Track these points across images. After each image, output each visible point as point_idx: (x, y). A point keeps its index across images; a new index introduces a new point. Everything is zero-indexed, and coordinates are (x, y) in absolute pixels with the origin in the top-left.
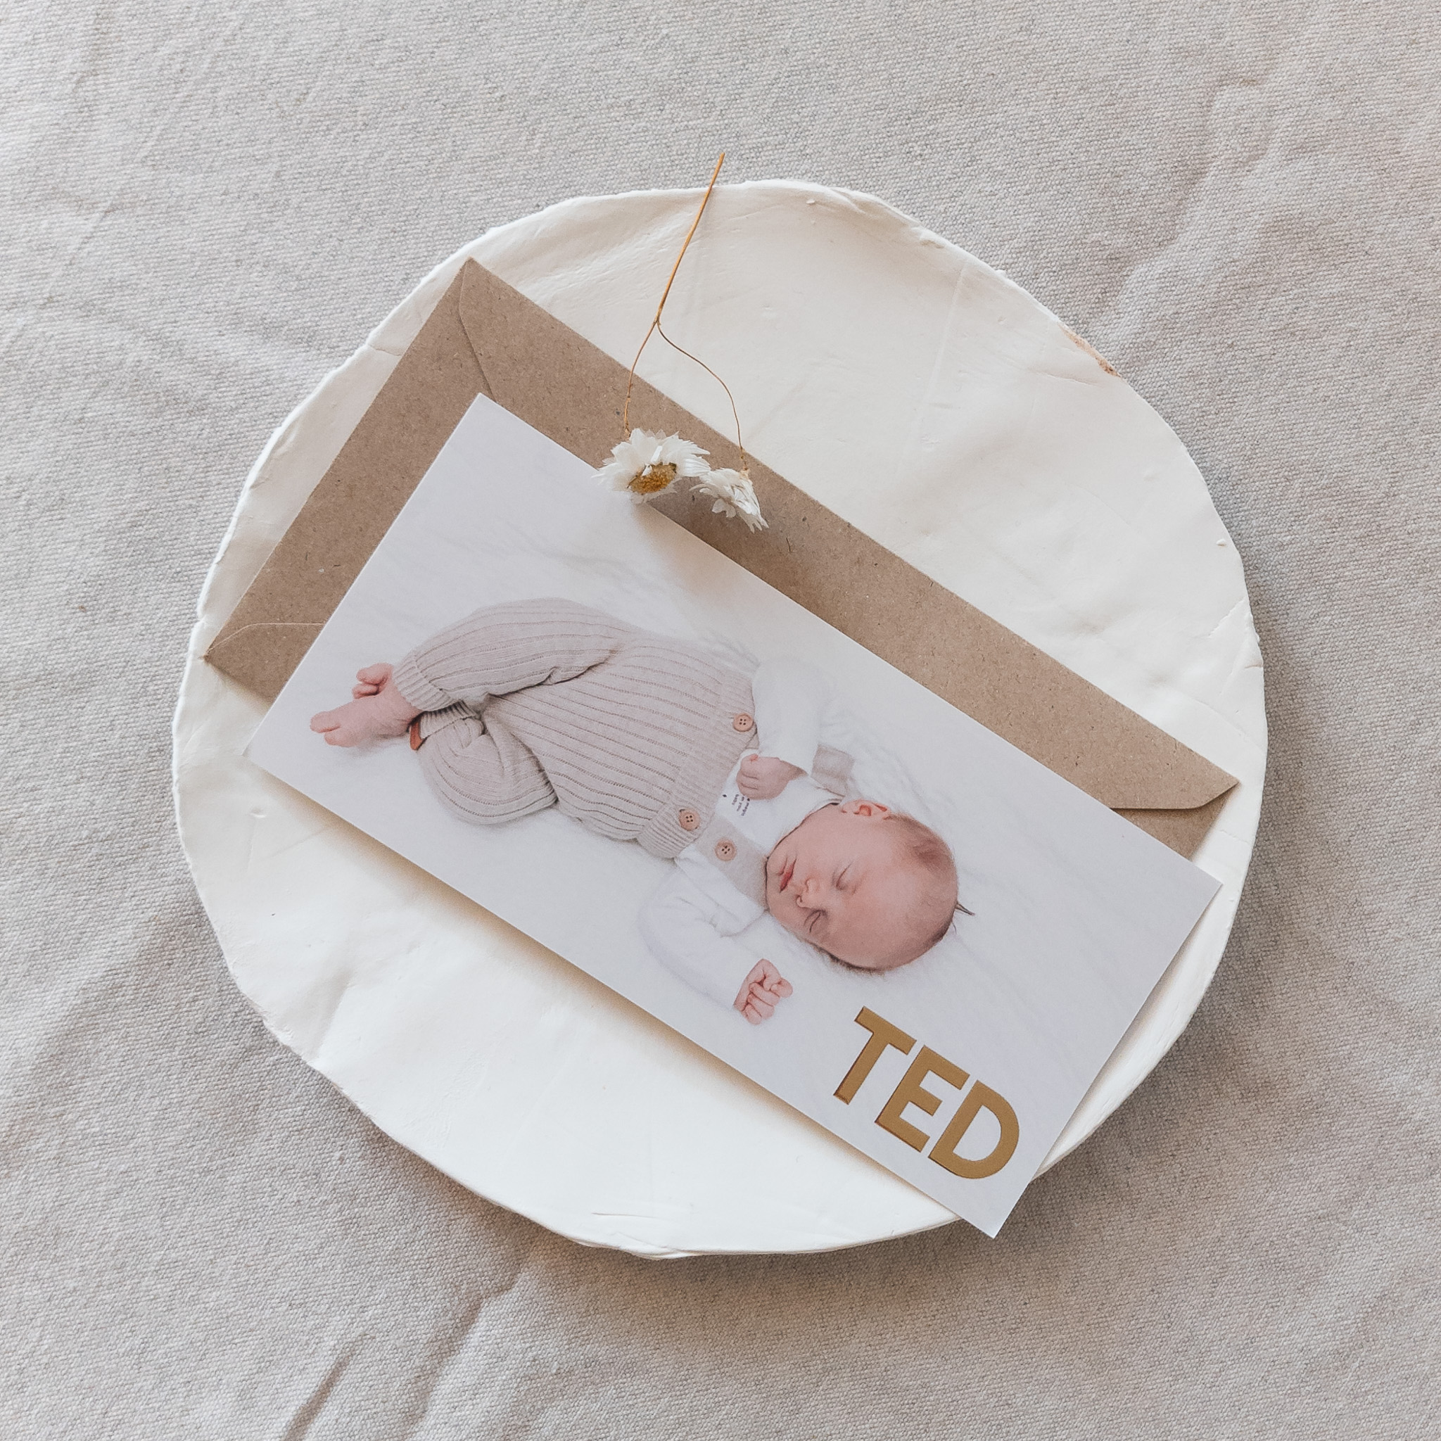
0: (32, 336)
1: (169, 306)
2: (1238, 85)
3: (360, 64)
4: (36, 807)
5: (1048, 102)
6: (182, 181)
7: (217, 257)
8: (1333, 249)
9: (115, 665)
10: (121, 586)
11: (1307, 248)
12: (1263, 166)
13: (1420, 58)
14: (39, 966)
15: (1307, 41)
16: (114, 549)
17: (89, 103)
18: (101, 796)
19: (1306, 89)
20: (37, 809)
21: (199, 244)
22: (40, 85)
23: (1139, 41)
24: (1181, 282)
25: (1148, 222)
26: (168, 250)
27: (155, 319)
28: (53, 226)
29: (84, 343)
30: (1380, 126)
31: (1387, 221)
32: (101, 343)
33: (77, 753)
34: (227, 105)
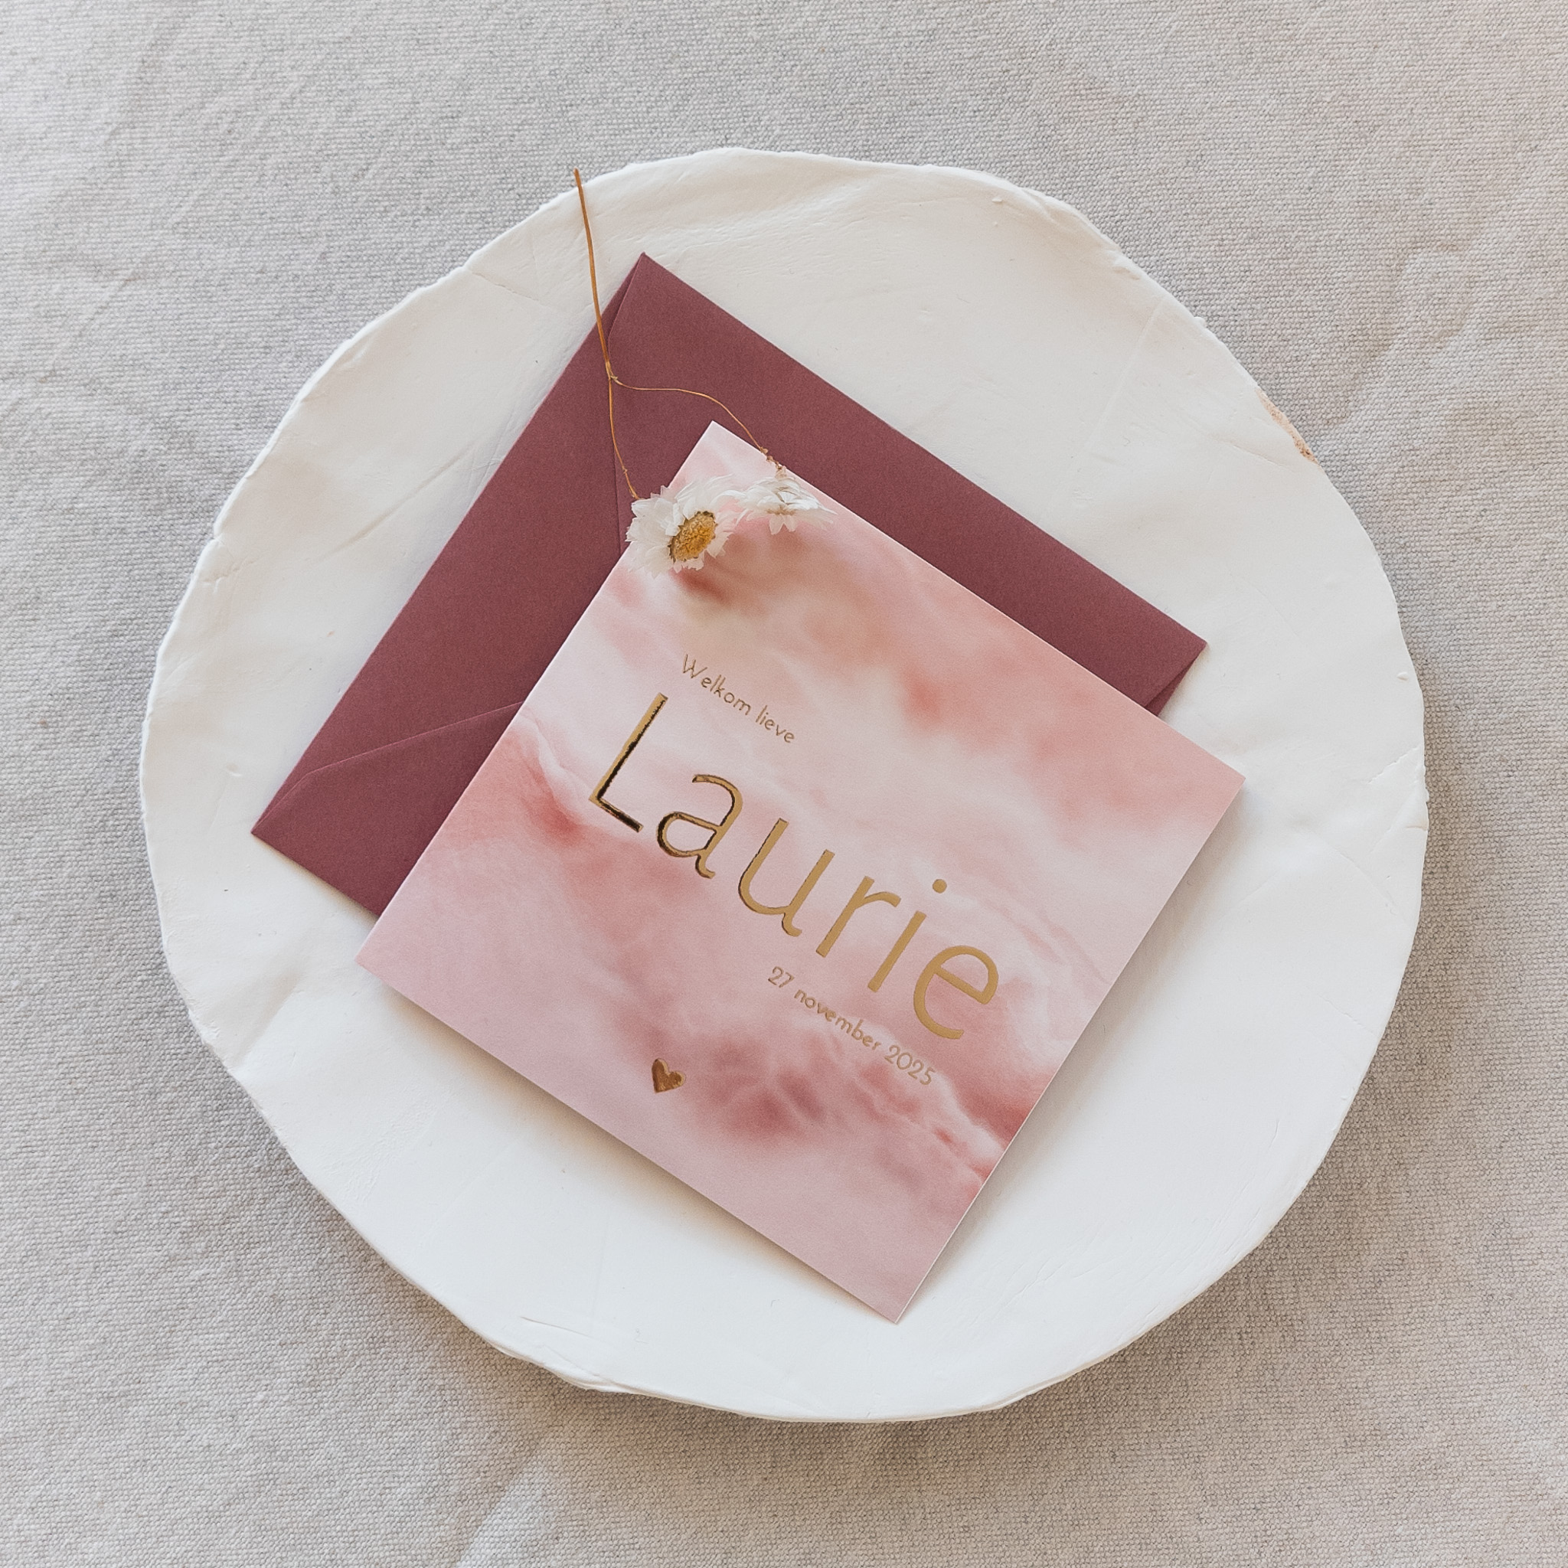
0: (26, 411)
1: (184, 391)
2: (1434, 248)
3: (429, 142)
5: (1212, 248)
6: (216, 254)
7: (244, 340)
8: (1533, 446)
9: (73, 793)
10: (91, 703)
11: (1502, 442)
12: (1457, 343)
15: (1520, 206)
16: (89, 660)
17: (122, 158)
18: (39, 942)
19: (1515, 260)
21: (225, 325)
22: (70, 133)
23: (1323, 190)
24: (1350, 467)
25: (1316, 395)
26: (190, 329)
27: (166, 405)
28: (65, 291)
29: (84, 425)
32: (103, 427)
33: (18, 889)
34: (276, 175)
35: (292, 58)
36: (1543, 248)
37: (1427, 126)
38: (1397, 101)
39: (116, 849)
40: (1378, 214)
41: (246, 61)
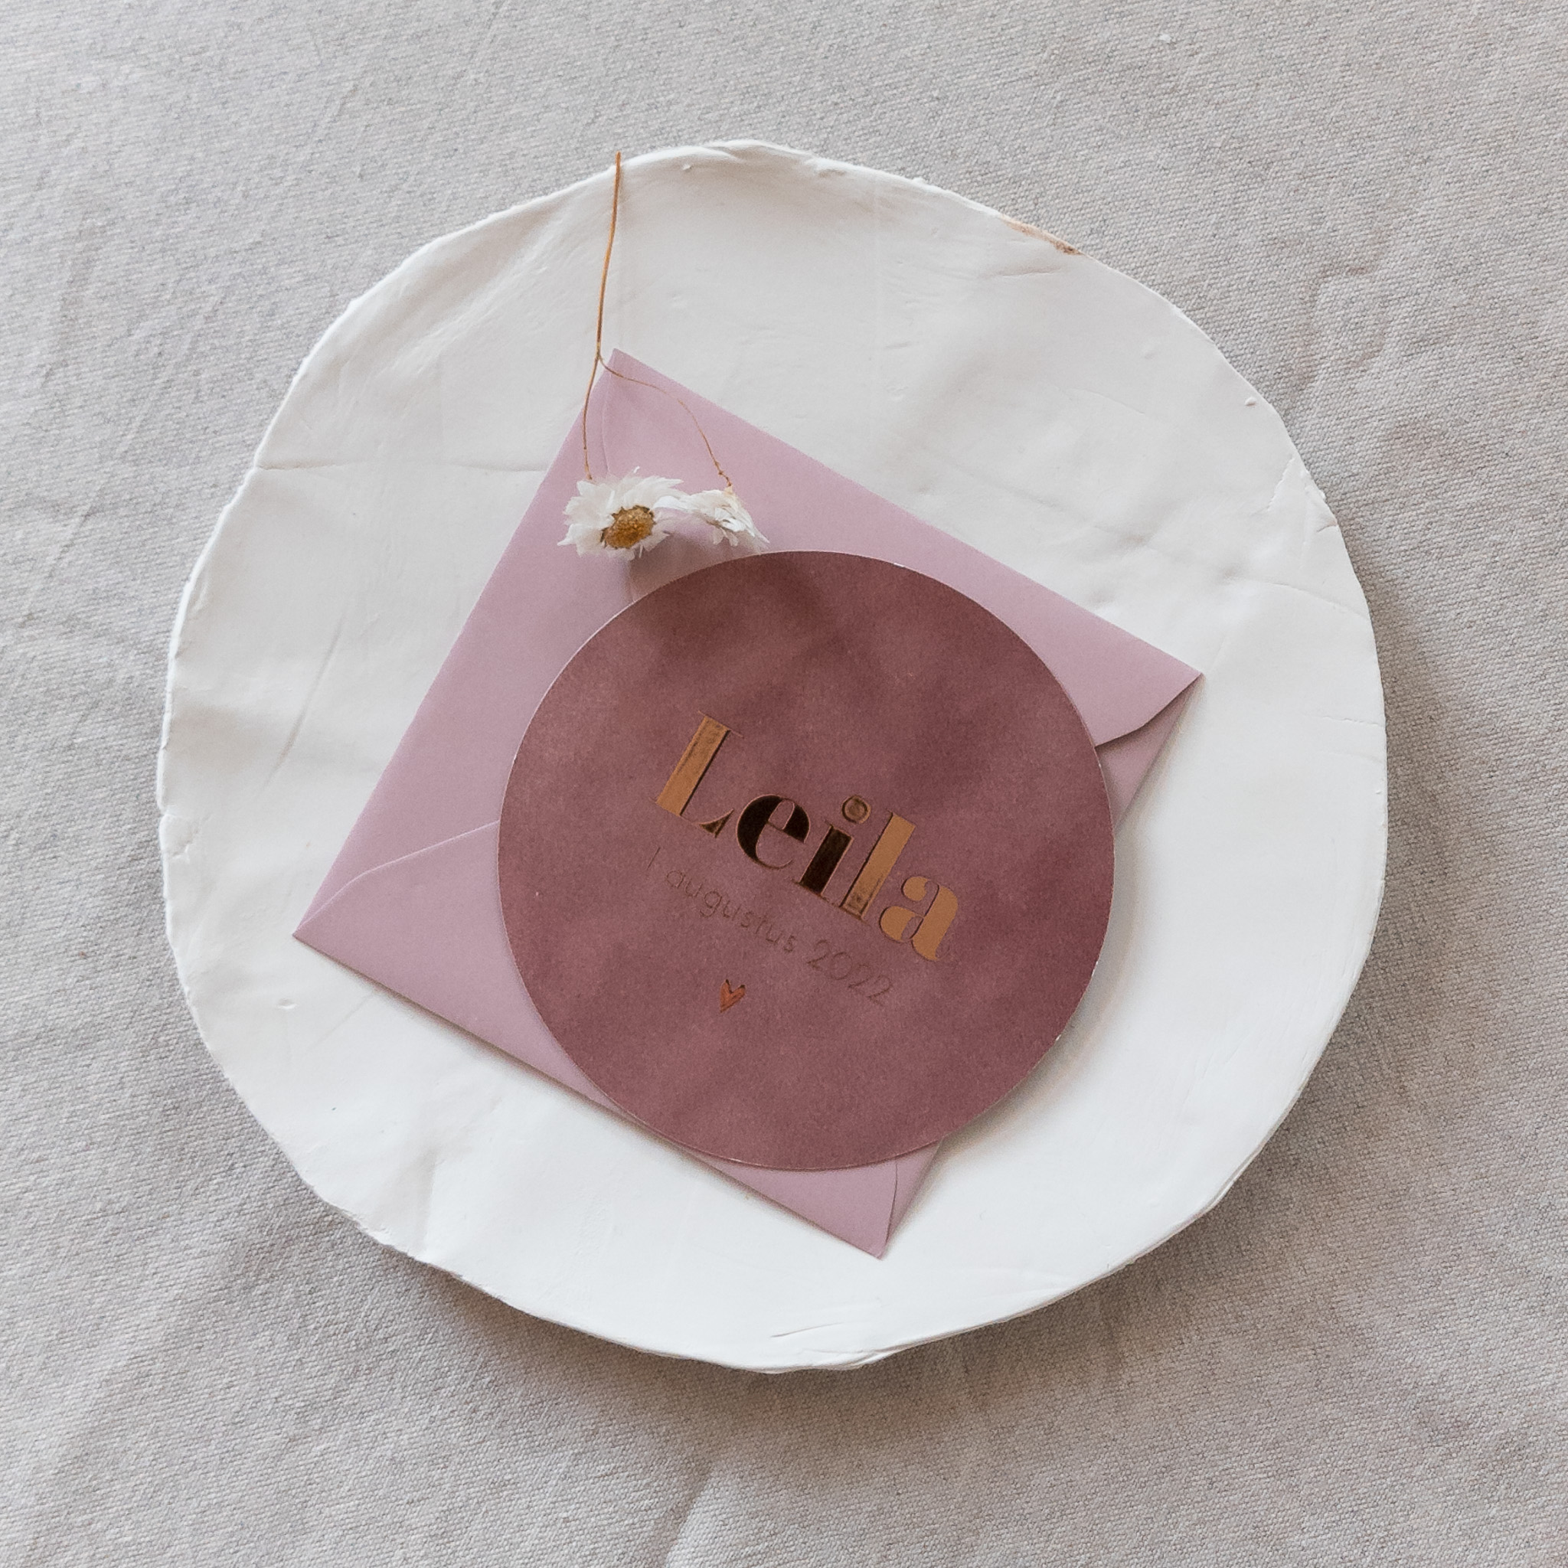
0: (12, 658)
1: (160, 614)
2: (1344, 274)
4: (43, 1179)
6: (165, 476)
8: (1468, 453)
9: (122, 1016)
10: (123, 927)
11: (1437, 454)
12: (1380, 365)
13: (1554, 228)
14: (56, 1358)
15: (1422, 219)
16: (114, 887)
17: (61, 398)
18: (114, 1163)
19: (1424, 274)
20: (46, 1181)
22: (8, 382)
23: (1227, 234)
28: (29, 536)
29: (69, 662)
30: (1513, 309)
31: (1529, 417)
32: (88, 661)
34: (213, 388)
35: (208, 272)
36: (1450, 257)
37: (1319, 155)
38: (1286, 135)
39: (172, 1063)
41: (164, 282)
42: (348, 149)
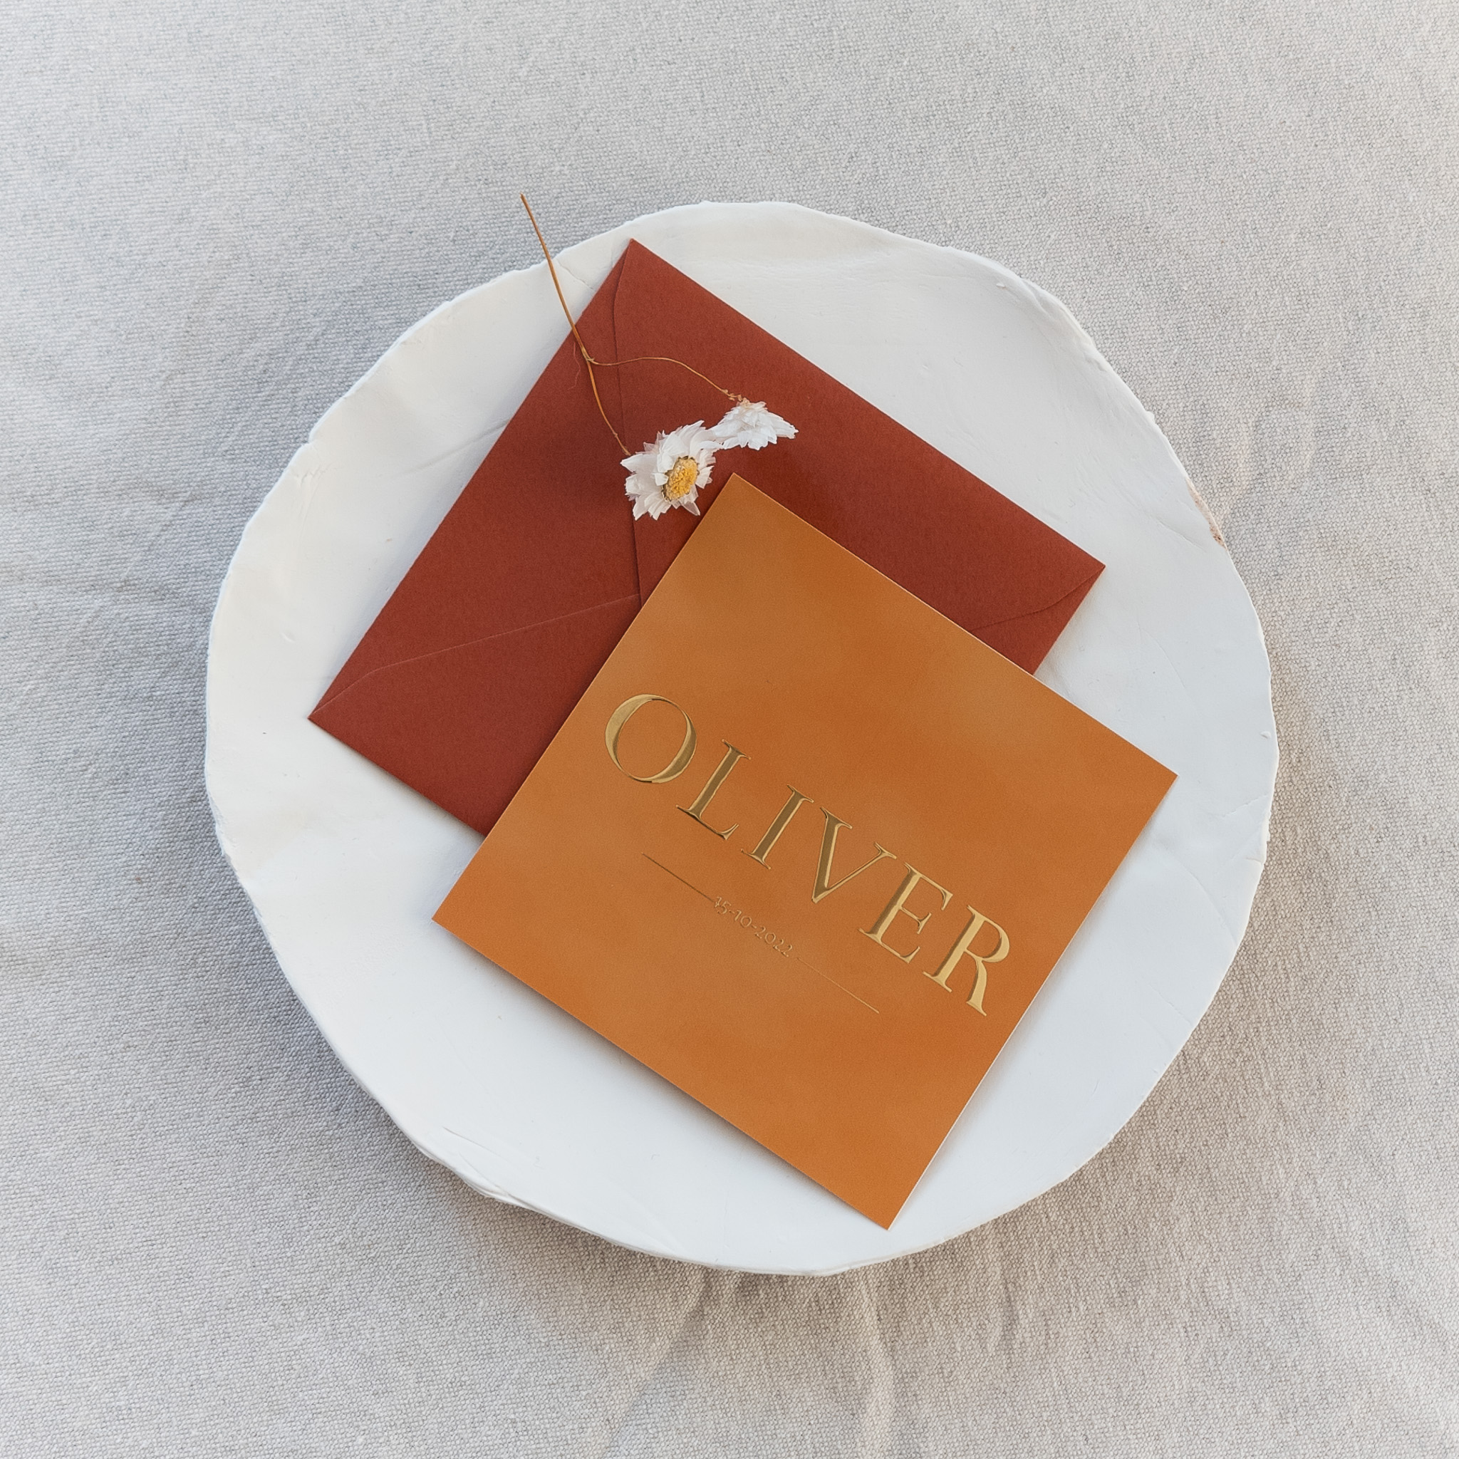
0: (108, 617)
2: (1283, 406)
4: (82, 1074)
8: (1378, 565)
9: (167, 936)
10: (177, 859)
12: (1308, 484)
15: (1353, 367)
16: (173, 823)
17: (176, 400)
18: (146, 1066)
19: (1352, 412)
22: (131, 382)
28: (134, 514)
29: (157, 625)
32: (173, 626)
33: (126, 1022)
35: (314, 307)
36: (1374, 400)
40: (1234, 382)
41: (275, 312)
42: (445, 217)
